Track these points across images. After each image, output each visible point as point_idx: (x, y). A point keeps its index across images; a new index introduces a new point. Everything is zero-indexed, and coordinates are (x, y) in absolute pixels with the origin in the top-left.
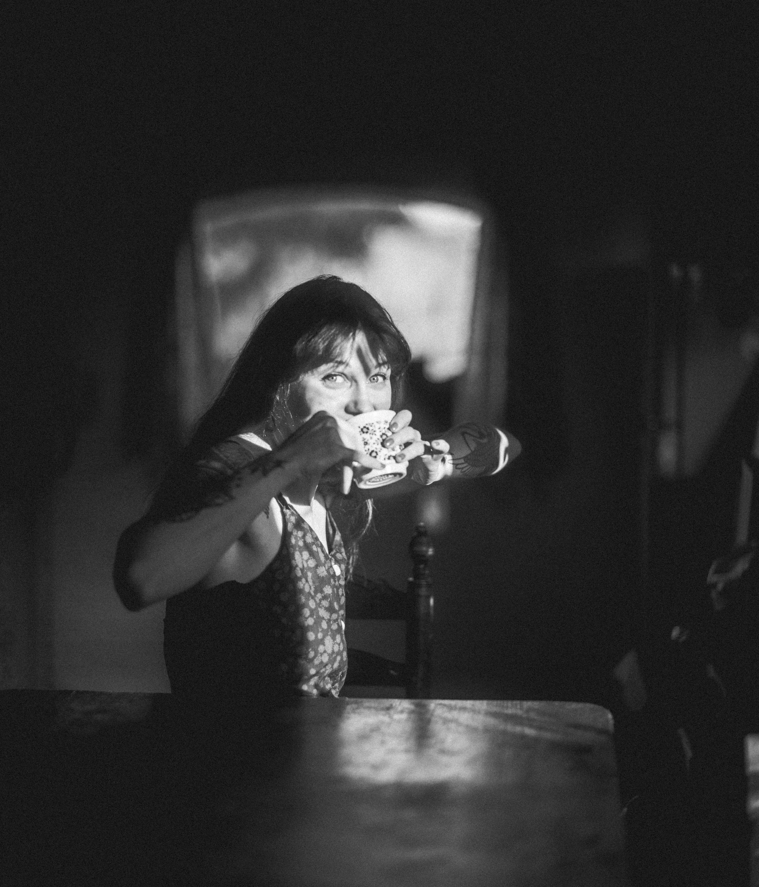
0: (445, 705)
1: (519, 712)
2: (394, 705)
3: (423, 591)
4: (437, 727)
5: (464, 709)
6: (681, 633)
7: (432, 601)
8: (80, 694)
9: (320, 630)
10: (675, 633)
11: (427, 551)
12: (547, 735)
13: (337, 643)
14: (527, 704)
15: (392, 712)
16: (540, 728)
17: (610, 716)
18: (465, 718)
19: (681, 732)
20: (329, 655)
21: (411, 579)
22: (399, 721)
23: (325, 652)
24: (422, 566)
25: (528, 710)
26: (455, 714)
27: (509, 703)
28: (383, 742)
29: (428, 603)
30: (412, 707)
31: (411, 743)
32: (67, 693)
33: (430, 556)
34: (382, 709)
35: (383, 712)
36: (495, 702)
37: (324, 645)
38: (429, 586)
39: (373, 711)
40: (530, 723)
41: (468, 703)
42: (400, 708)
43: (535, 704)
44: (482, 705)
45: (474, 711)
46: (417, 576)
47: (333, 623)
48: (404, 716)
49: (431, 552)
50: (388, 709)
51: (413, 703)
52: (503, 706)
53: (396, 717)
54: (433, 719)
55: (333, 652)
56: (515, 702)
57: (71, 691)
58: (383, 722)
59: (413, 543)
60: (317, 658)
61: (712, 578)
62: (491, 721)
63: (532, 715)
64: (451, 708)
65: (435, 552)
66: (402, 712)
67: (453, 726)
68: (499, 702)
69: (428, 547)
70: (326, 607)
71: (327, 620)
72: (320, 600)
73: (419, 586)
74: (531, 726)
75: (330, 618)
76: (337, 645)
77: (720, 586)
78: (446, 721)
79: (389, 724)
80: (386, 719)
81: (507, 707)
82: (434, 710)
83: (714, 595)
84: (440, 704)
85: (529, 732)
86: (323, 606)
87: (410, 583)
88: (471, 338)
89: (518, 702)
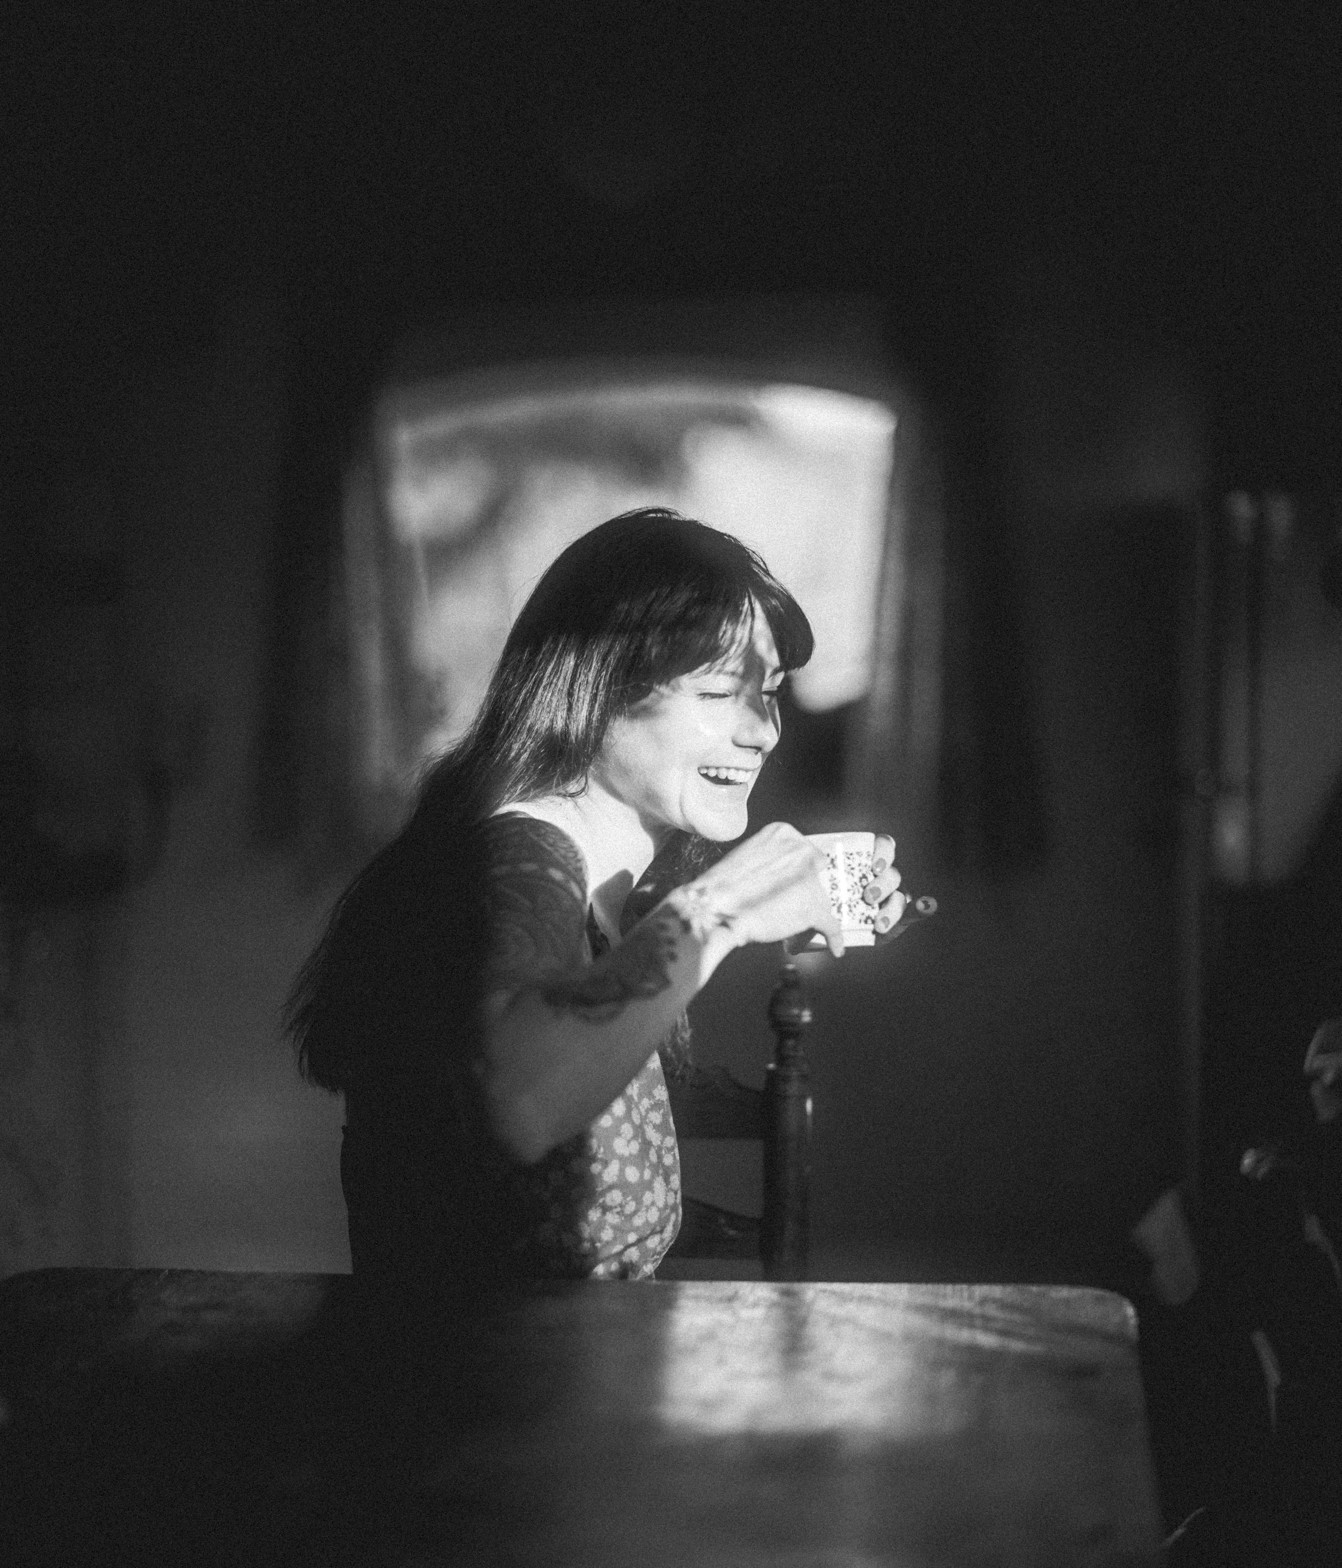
0: (833, 1293)
1: (967, 1305)
2: (741, 1292)
3: (793, 1088)
4: (818, 1331)
5: (868, 1299)
6: (1258, 1161)
7: (809, 1105)
8: (175, 1276)
9: (647, 1164)
10: (1248, 1161)
11: (799, 1016)
12: (1017, 1346)
13: (672, 1190)
14: (980, 1290)
15: (736, 1304)
16: (1003, 1333)
17: (1130, 1311)
18: (869, 1315)
19: (1259, 1338)
20: (659, 1210)
21: (771, 1066)
22: (750, 1322)
23: (653, 1204)
24: (790, 1043)
25: (984, 1301)
26: (851, 1309)
27: (949, 1288)
28: (721, 1361)
29: (804, 1108)
30: (775, 1296)
31: (773, 1362)
32: (151, 1273)
33: (808, 1024)
34: (721, 1300)
35: (721, 1306)
36: (923, 1287)
37: (653, 1192)
38: (804, 1078)
39: (703, 1304)
40: (986, 1323)
41: (874, 1289)
42: (751, 1299)
43: (996, 1291)
44: (900, 1292)
45: (885, 1303)
46: (782, 1060)
47: (666, 1153)
48: (759, 1312)
49: (806, 1016)
50: (731, 1299)
51: (775, 1290)
52: (937, 1295)
53: (745, 1314)
54: (812, 1318)
55: (666, 1206)
56: (958, 1287)
57: (162, 1270)
58: (720, 1324)
59: (776, 1001)
60: (639, 1213)
61: (1312, 1060)
62: (917, 1322)
63: (991, 1310)
64: (844, 1298)
65: (813, 1015)
66: (755, 1305)
67: (847, 1330)
68: (930, 1287)
69: (802, 1007)
70: (655, 1124)
71: (656, 1148)
72: (647, 1111)
73: (786, 1079)
74: (986, 1329)
75: (662, 1143)
76: (672, 1194)
77: (1329, 1077)
78: (834, 1322)
79: (732, 1328)
80: (726, 1317)
81: (945, 1296)
82: (813, 1302)
83: (1316, 1091)
84: (824, 1291)
85: (987, 1340)
86: (651, 1122)
87: (769, 1072)
88: (877, 633)
89: (965, 1287)
